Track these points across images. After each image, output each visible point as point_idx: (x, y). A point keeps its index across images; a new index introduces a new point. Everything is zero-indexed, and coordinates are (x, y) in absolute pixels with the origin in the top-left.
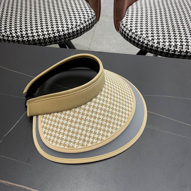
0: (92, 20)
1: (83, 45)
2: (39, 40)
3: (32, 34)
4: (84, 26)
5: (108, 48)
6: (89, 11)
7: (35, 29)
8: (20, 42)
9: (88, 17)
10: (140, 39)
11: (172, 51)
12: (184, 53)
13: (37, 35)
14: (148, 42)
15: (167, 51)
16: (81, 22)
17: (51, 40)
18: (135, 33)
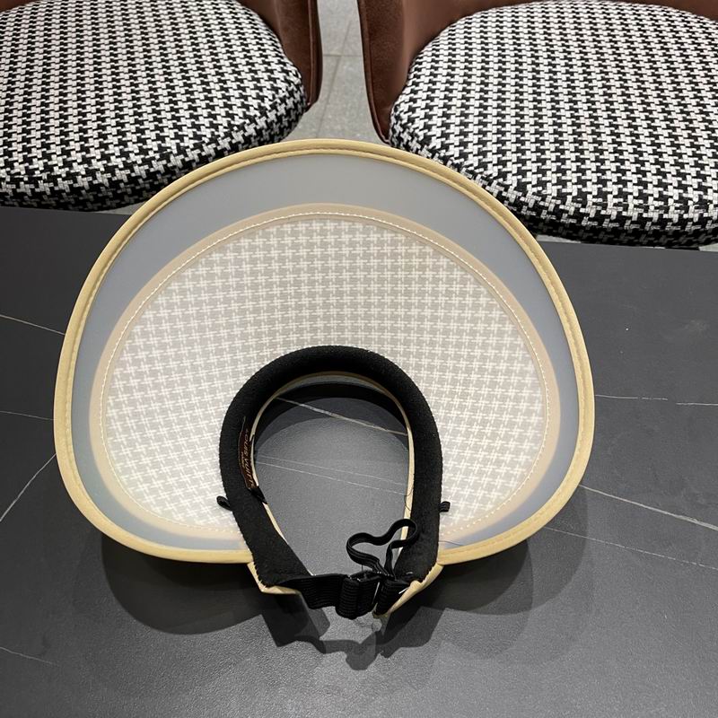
0: (290, 102)
2: (94, 188)
3: (67, 169)
4: (258, 128)
6: (278, 67)
7: (78, 149)
8: (26, 197)
9: (274, 92)
11: (570, 217)
12: (611, 221)
13: (87, 170)
15: (554, 218)
16: (247, 113)
17: (138, 188)
18: (439, 149)
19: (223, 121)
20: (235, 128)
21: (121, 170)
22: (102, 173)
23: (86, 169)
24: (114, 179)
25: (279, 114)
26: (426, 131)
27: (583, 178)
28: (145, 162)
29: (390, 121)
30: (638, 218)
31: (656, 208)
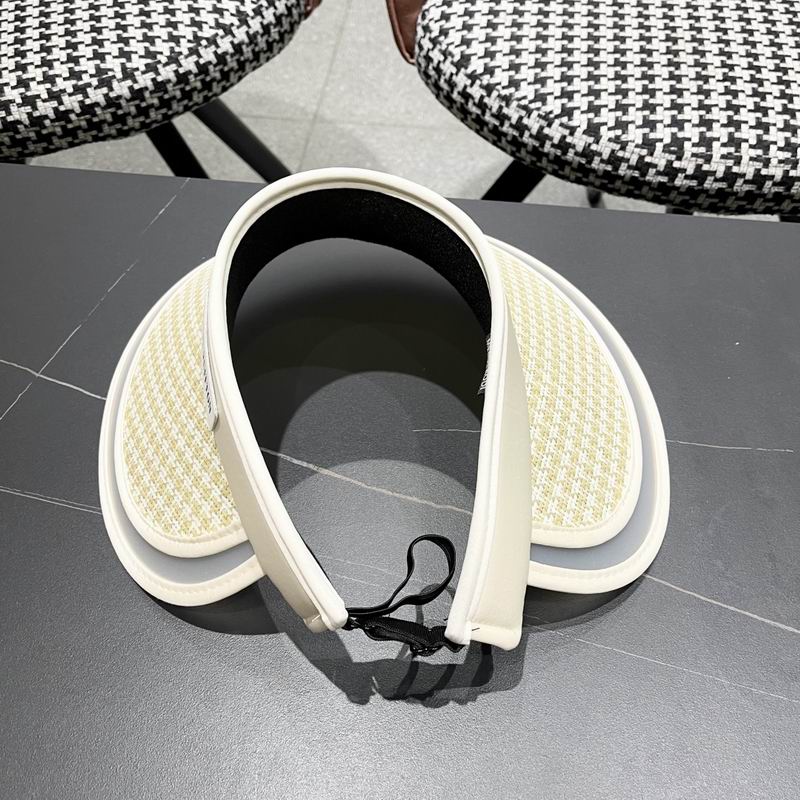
0: (281, 6)
1: (287, 100)
2: (10, 126)
4: (236, 41)
5: (403, 110)
10: (505, 111)
11: (659, 173)
12: (716, 180)
14: (544, 123)
15: (636, 174)
16: (221, 21)
17: (70, 126)
18: (481, 75)
19: (186, 32)
20: (204, 42)
21: (44, 101)
22: (19, 106)
24: (36, 114)
25: (265, 22)
26: (464, 48)
27: (680, 117)
28: (78, 90)
29: (416, 32)
30: (754, 176)
31: (780, 162)
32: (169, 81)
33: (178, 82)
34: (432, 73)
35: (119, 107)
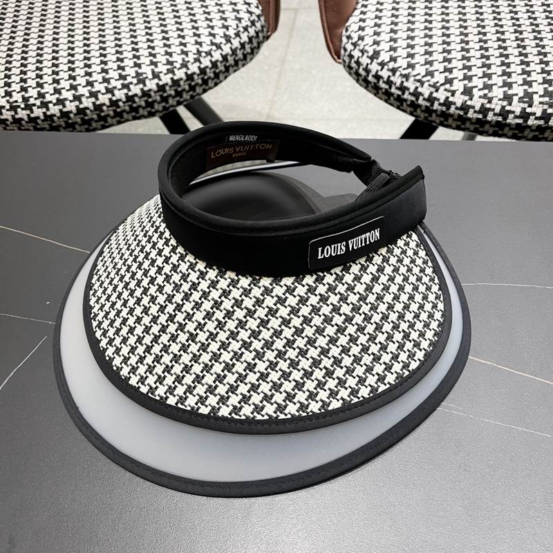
0: (252, 31)
1: (249, 107)
2: (81, 111)
3: (57, 96)
4: (224, 53)
5: (326, 109)
7: (67, 78)
8: (23, 122)
9: (237, 22)
10: (406, 84)
11: (516, 117)
14: (433, 90)
15: (500, 119)
16: (214, 41)
17: (119, 110)
18: (388, 62)
19: (192, 48)
20: (203, 54)
21: (103, 94)
22: (87, 97)
23: (74, 95)
24: (98, 103)
25: (242, 41)
26: (375, 46)
28: (125, 86)
29: (341, 41)
32: (181, 79)
33: (187, 80)
34: (353, 65)
35: (150, 96)
